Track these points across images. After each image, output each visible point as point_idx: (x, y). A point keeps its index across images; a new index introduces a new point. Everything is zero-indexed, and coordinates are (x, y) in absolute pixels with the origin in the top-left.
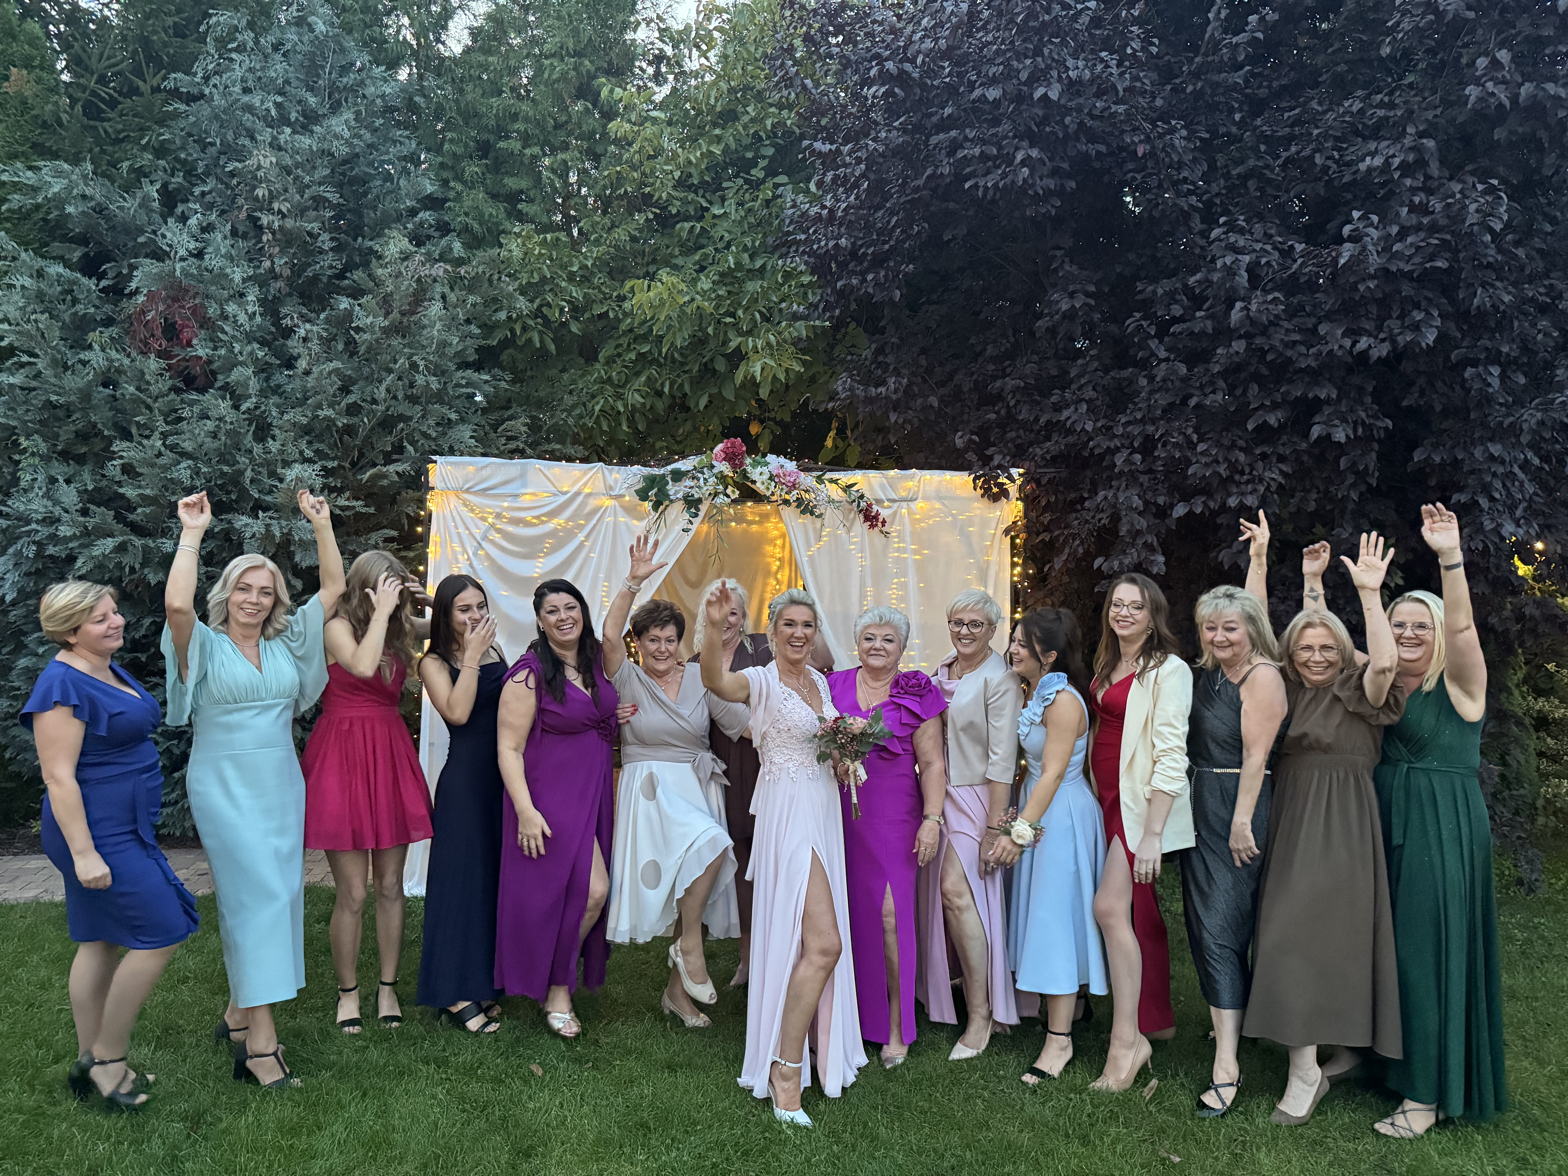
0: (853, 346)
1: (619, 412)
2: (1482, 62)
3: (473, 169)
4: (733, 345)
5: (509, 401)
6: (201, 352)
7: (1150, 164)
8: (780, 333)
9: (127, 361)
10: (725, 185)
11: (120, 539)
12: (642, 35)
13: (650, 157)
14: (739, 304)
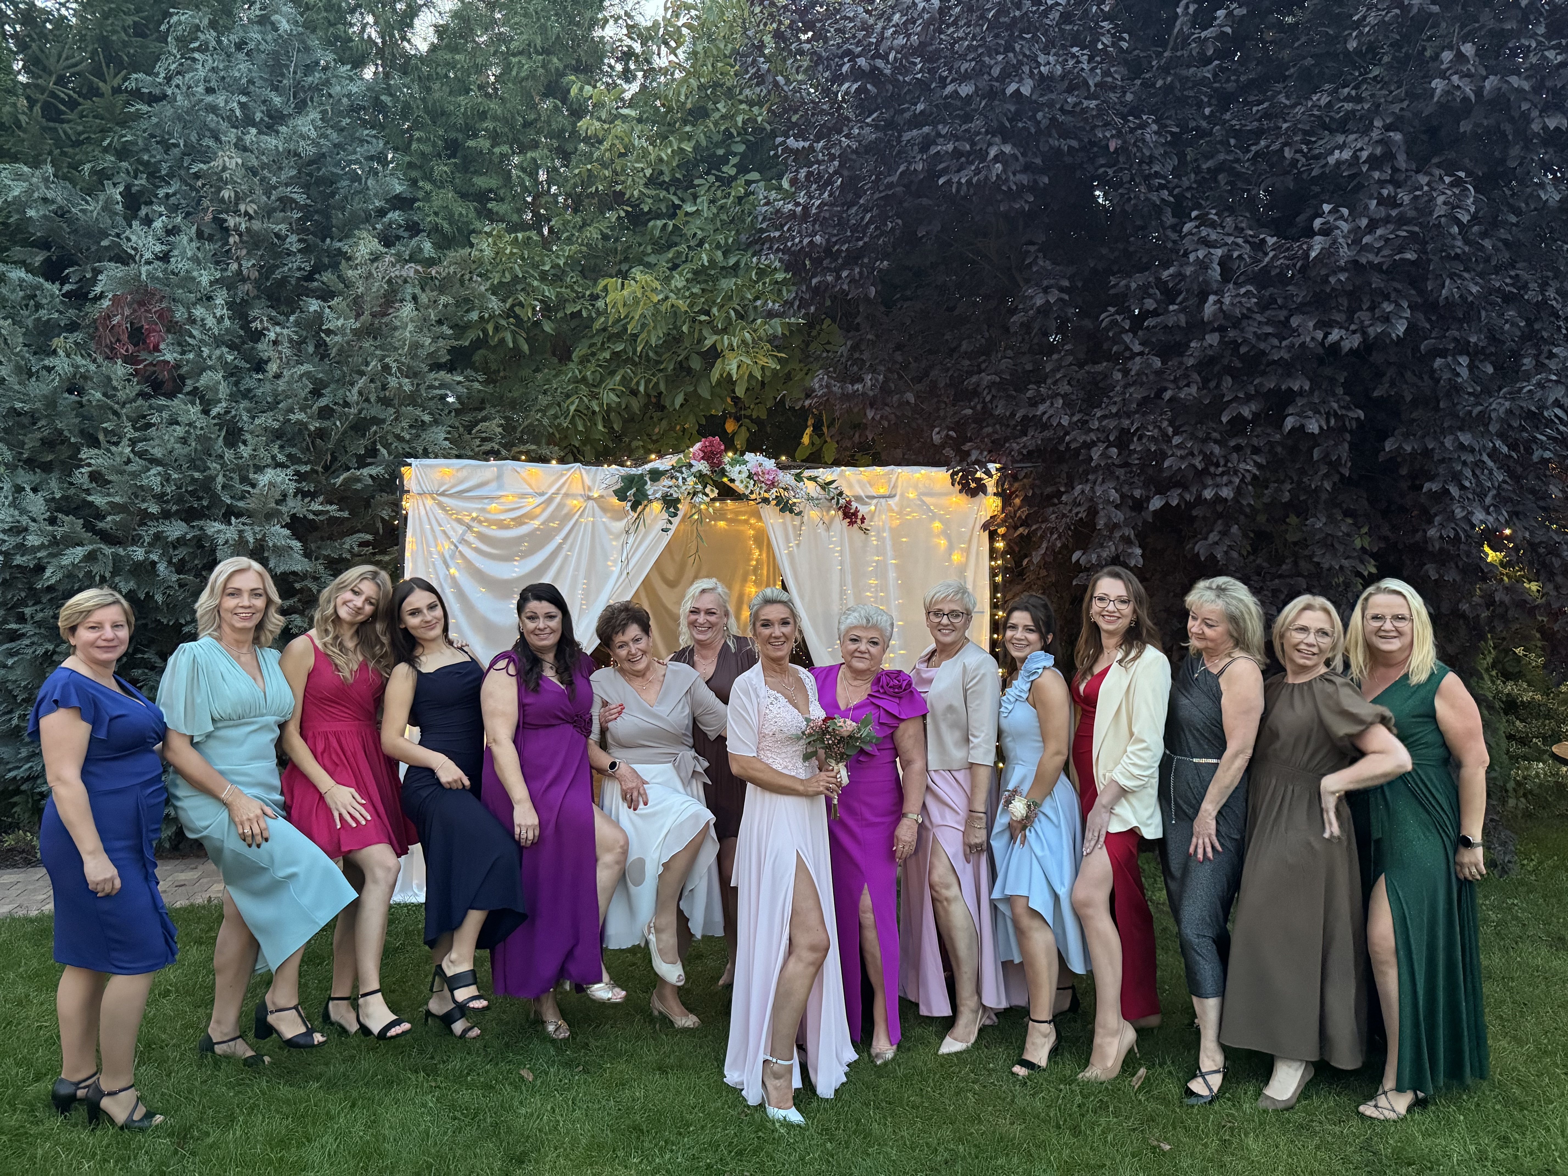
0: (829, 343)
1: (594, 412)
2: (1447, 56)
3: (441, 168)
4: (708, 343)
5: (483, 402)
6: (169, 357)
7: (1121, 159)
8: (755, 331)
9: (93, 367)
10: (696, 182)
11: (89, 548)
12: (610, 32)
13: (621, 155)
14: (714, 302)
